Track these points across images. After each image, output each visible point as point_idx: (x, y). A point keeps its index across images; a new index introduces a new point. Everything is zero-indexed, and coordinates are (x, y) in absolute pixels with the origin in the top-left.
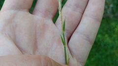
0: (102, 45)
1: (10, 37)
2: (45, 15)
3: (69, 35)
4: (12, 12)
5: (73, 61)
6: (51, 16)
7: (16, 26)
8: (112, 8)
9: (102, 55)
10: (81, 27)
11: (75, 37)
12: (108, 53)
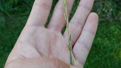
0: (102, 48)
1: (33, 45)
2: (57, 29)
3: (73, 44)
4: (34, 27)
5: (76, 62)
6: (60, 30)
7: (37, 37)
8: (112, 12)
9: (101, 57)
10: (82, 38)
11: (77, 45)
12: (107, 56)
